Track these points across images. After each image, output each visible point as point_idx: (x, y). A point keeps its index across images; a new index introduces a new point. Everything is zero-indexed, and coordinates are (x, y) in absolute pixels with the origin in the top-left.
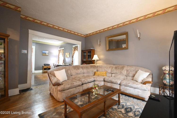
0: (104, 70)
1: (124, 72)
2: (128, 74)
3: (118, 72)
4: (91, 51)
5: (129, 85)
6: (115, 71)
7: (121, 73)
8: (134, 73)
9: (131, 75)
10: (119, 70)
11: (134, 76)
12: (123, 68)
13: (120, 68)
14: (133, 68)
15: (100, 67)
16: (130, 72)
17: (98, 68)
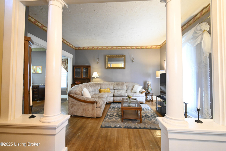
0: (107, 87)
1: (125, 87)
2: (128, 89)
3: (120, 88)
4: (88, 67)
5: (134, 95)
6: (117, 87)
7: (122, 88)
8: (131, 87)
9: (130, 89)
10: (121, 86)
11: (132, 90)
12: (123, 84)
13: (121, 84)
14: (130, 84)
15: (103, 85)
16: (129, 87)
17: (101, 86)
